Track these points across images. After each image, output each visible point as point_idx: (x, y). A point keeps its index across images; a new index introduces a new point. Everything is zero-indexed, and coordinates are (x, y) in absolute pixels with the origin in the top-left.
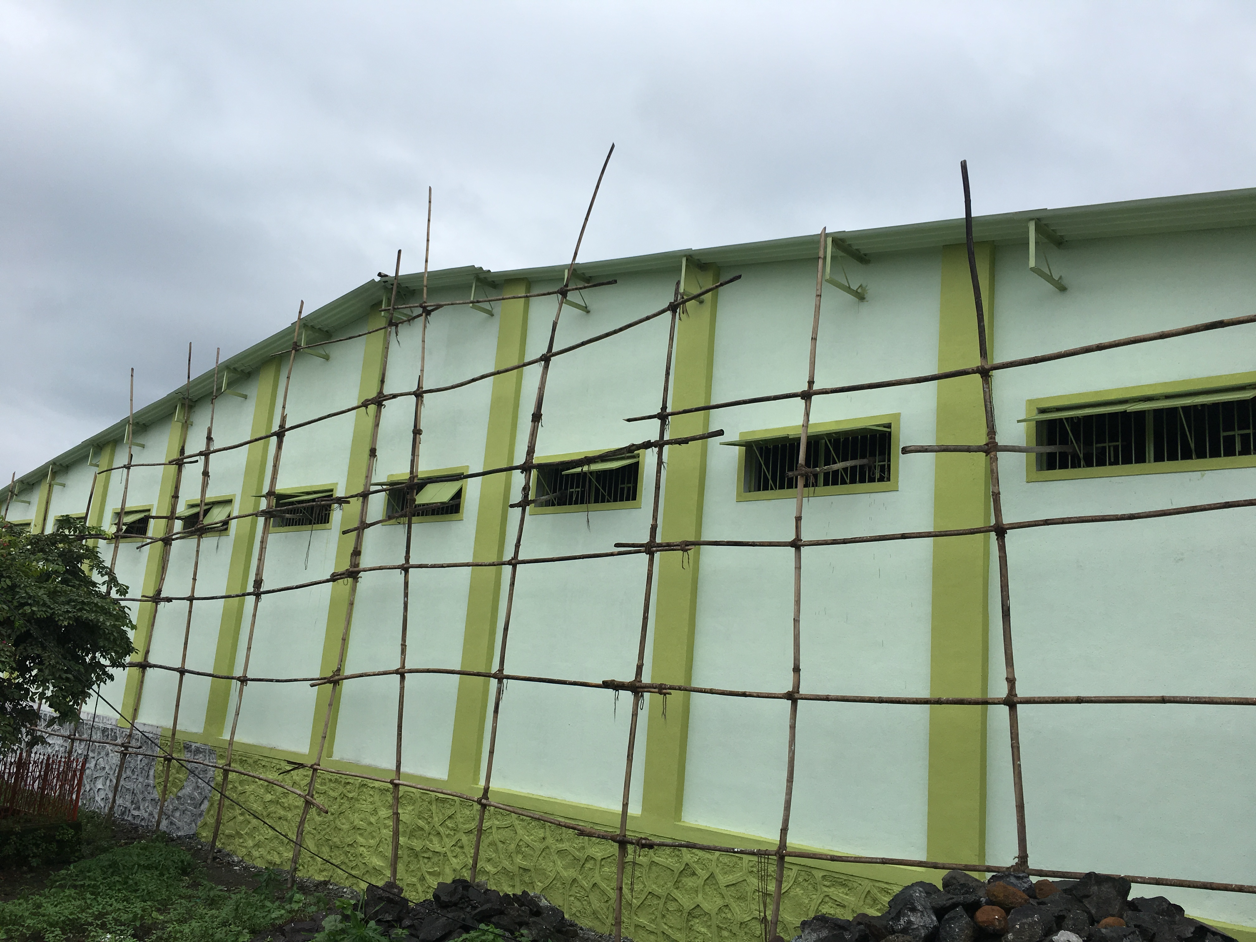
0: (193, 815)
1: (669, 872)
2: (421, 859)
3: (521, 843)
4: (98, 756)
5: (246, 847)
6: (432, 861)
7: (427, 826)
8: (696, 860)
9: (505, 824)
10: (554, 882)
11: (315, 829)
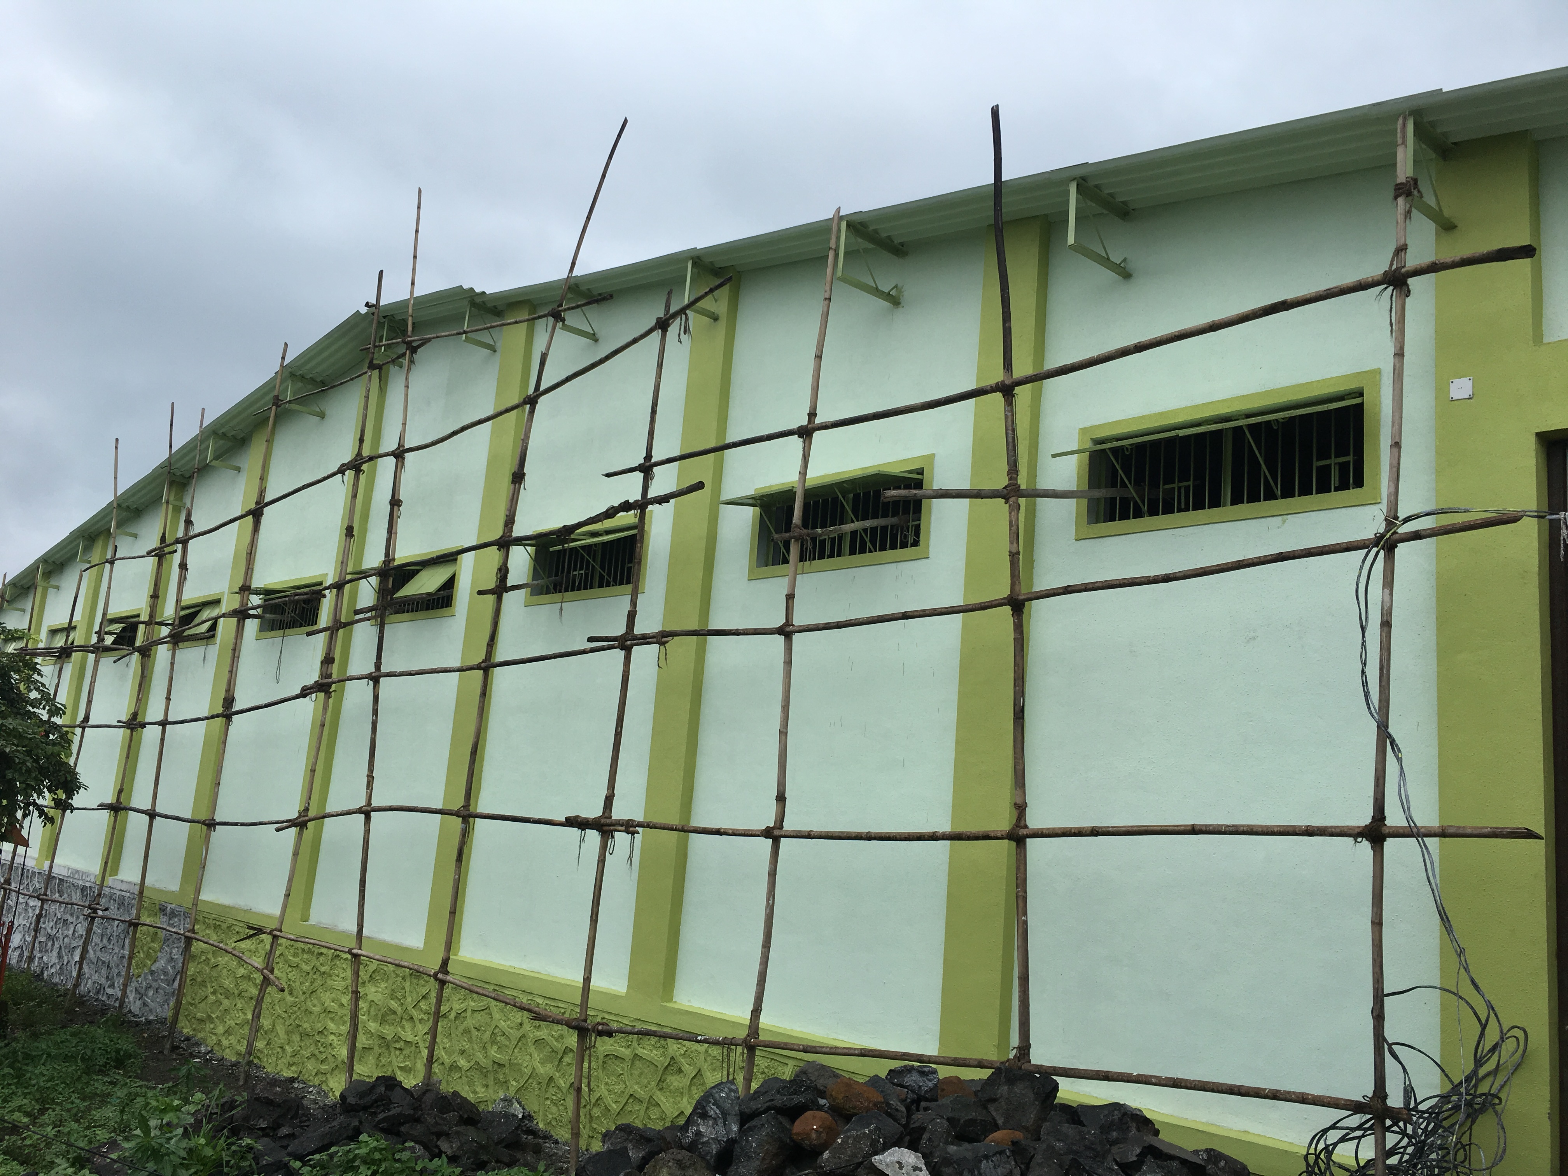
0: (166, 994)
1: (652, 1067)
2: (392, 1050)
3: (496, 1031)
4: (77, 920)
5: (215, 1034)
6: (404, 1052)
7: (400, 1009)
8: (683, 1052)
9: (481, 1006)
10: (530, 1081)
11: (285, 1012)
